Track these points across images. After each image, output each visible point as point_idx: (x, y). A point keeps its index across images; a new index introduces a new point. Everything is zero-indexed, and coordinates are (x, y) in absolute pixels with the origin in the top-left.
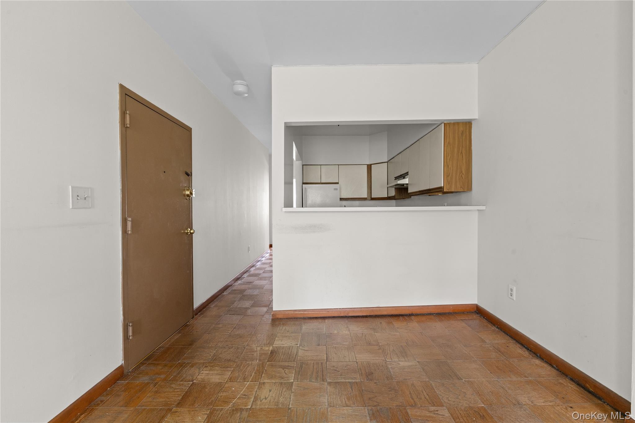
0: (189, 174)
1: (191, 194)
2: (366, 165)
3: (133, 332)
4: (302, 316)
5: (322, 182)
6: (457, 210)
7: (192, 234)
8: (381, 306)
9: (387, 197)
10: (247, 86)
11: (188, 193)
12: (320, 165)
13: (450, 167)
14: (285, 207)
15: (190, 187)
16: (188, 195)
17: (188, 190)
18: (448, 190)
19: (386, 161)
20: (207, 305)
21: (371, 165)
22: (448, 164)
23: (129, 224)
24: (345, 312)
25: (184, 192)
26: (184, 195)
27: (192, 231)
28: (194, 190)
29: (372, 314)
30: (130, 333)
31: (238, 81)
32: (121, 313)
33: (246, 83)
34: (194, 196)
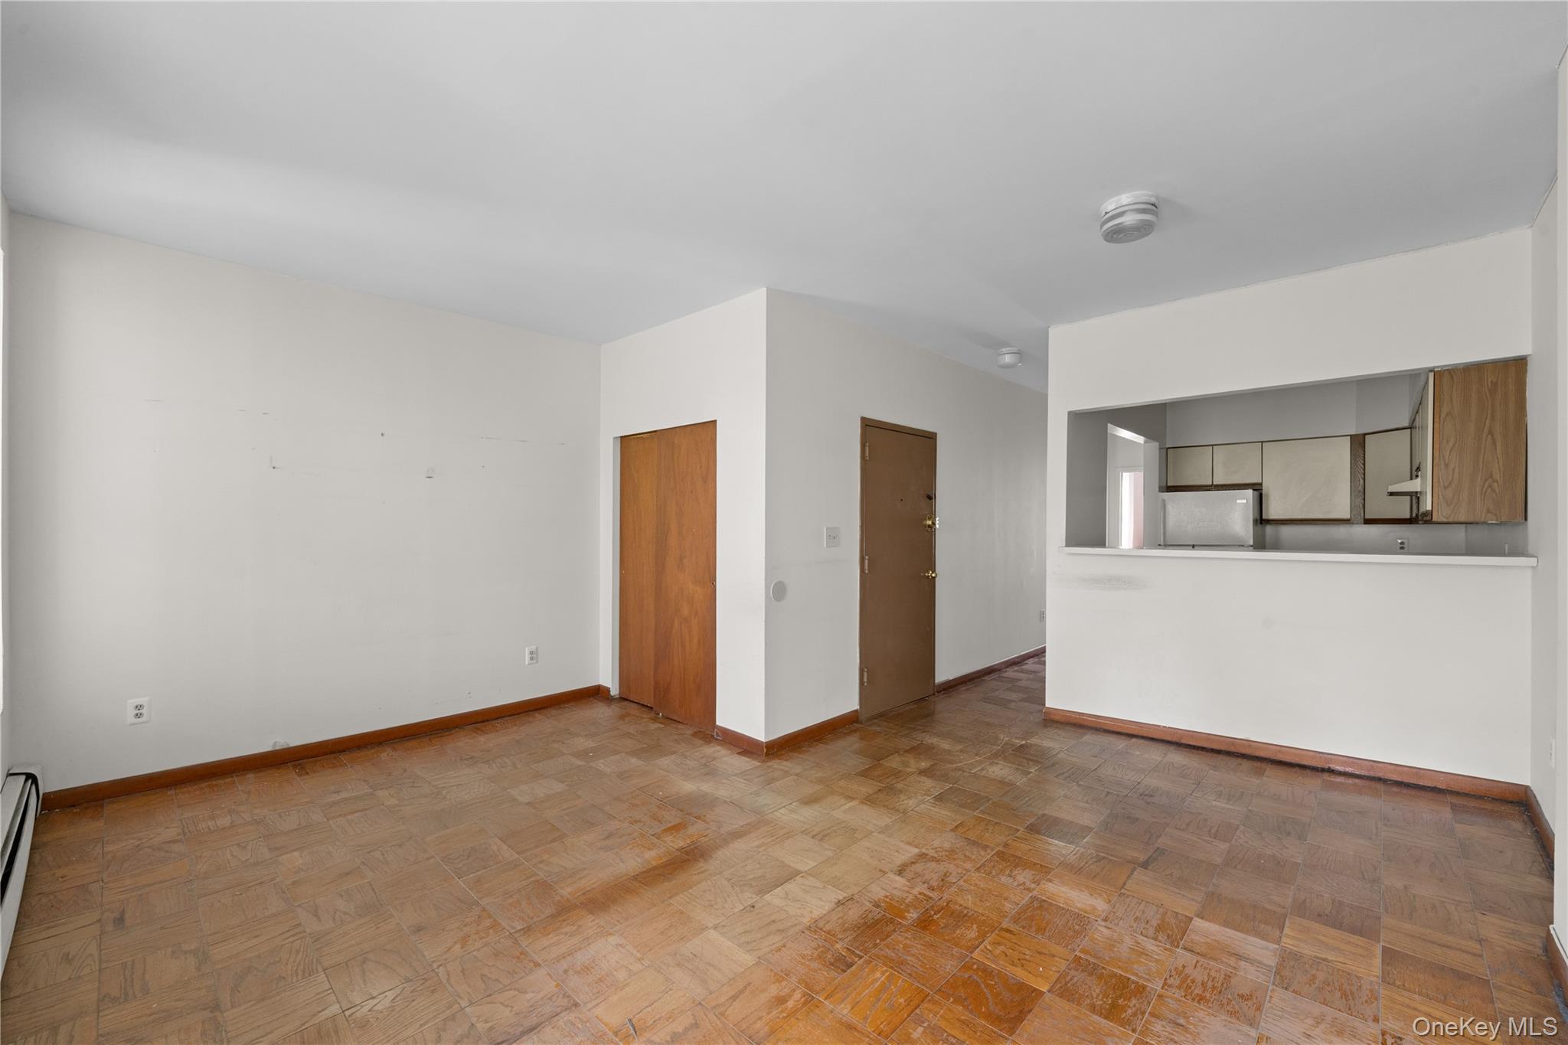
0: (931, 498)
1: (934, 524)
2: (1349, 437)
3: (868, 678)
4: (1094, 725)
5: (1215, 483)
6: (1462, 565)
7: (934, 578)
8: (1252, 739)
9: (1408, 517)
10: (1018, 353)
11: (929, 522)
12: (1209, 445)
13: (1452, 466)
14: (1068, 544)
15: (932, 515)
16: (929, 526)
17: (929, 519)
18: (1447, 518)
19: (1406, 424)
20: (956, 685)
21: (1365, 435)
22: (1447, 461)
23: (866, 562)
24: (1174, 734)
25: (924, 522)
26: (925, 526)
27: (933, 575)
28: (937, 519)
29: (1232, 749)
30: (865, 680)
31: (1004, 350)
32: (858, 655)
33: (1016, 349)
34: (937, 526)
